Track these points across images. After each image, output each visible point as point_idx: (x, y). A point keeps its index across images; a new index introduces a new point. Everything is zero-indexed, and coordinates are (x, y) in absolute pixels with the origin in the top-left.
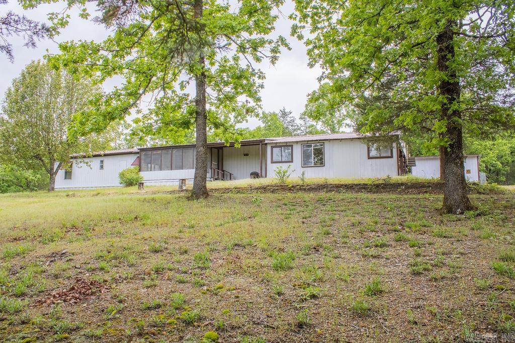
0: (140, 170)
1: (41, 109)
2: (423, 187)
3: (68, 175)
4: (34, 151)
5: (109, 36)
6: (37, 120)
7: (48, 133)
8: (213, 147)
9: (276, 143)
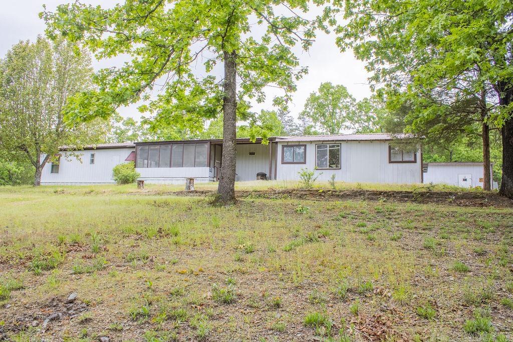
0: (135, 166)
1: (28, 94)
2: (476, 198)
3: (55, 168)
4: (19, 141)
5: (117, 5)
6: (23, 107)
7: (36, 121)
8: (217, 144)
9: (288, 142)
